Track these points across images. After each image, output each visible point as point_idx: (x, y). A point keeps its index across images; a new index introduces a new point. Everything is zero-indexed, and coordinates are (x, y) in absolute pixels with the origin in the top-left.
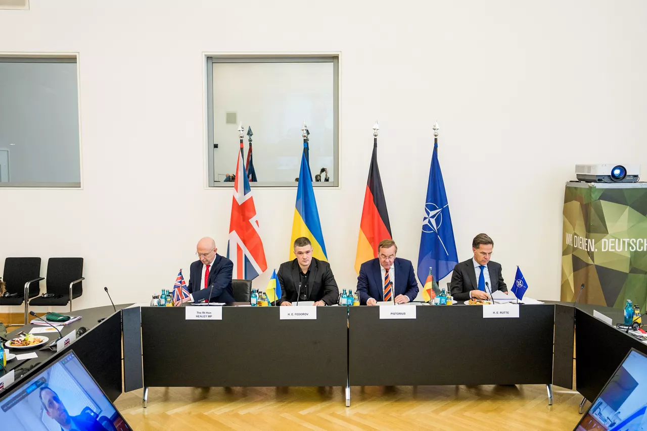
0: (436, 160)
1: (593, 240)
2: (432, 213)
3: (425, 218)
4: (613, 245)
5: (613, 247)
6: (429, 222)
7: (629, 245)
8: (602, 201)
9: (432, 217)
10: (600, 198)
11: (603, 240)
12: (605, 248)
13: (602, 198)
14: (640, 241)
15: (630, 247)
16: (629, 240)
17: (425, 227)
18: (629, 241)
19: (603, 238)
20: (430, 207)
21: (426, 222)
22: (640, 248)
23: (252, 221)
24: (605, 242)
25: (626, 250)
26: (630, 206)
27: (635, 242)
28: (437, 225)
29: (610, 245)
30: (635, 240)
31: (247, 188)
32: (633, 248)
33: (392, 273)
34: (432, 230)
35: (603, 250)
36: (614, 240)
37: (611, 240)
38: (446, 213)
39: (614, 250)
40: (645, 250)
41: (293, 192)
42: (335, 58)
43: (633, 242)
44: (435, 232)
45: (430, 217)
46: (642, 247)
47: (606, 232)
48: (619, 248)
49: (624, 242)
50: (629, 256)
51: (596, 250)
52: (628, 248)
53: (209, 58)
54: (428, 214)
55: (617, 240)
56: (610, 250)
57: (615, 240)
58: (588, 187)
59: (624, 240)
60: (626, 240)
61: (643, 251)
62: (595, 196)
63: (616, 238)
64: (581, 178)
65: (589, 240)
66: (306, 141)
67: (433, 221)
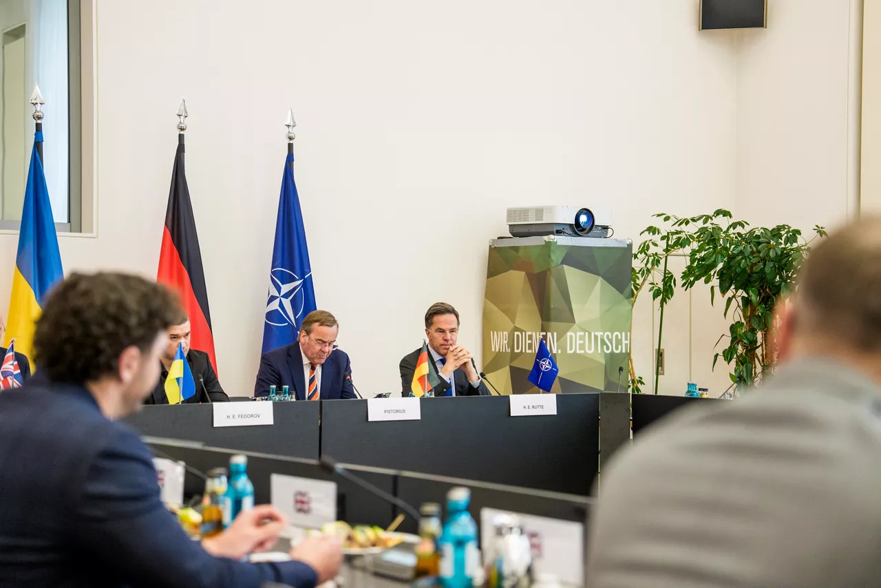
0: (290, 182)
1: (555, 334)
2: (286, 288)
3: (272, 299)
4: (582, 342)
5: (582, 347)
6: (281, 305)
7: (603, 342)
8: (565, 266)
9: (286, 296)
10: (563, 262)
11: (569, 334)
12: (571, 349)
14: (617, 336)
15: (605, 347)
16: (602, 333)
17: (270, 316)
18: (603, 336)
19: (568, 331)
20: (280, 277)
21: (275, 305)
22: (617, 349)
24: (571, 336)
25: (599, 352)
26: (602, 277)
27: (610, 337)
28: (295, 313)
29: (578, 342)
30: (610, 334)
32: (608, 349)
34: (286, 321)
35: (569, 352)
36: (583, 333)
37: (578, 334)
38: (308, 288)
39: (583, 352)
40: (624, 351)
43: (608, 336)
44: (290, 325)
45: (282, 297)
46: (620, 347)
47: (571, 320)
48: (590, 349)
49: (596, 337)
50: (603, 362)
51: (560, 352)
52: (602, 348)
54: (279, 289)
55: (587, 333)
56: (578, 352)
57: (585, 334)
58: (544, 243)
59: (596, 333)
60: (599, 334)
61: (621, 353)
62: (556, 258)
63: (585, 331)
64: (519, 231)
65: (549, 334)
67: (287, 303)
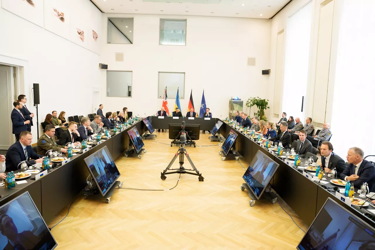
2: (202, 105)
13: (233, 103)
17: (201, 108)
23: (167, 105)
26: (239, 105)
31: (166, 99)
33: (192, 114)
38: (205, 105)
41: (175, 100)
42: (184, 73)
44: (203, 108)
53: (159, 72)
62: (232, 102)
66: (178, 90)
67: (202, 106)
